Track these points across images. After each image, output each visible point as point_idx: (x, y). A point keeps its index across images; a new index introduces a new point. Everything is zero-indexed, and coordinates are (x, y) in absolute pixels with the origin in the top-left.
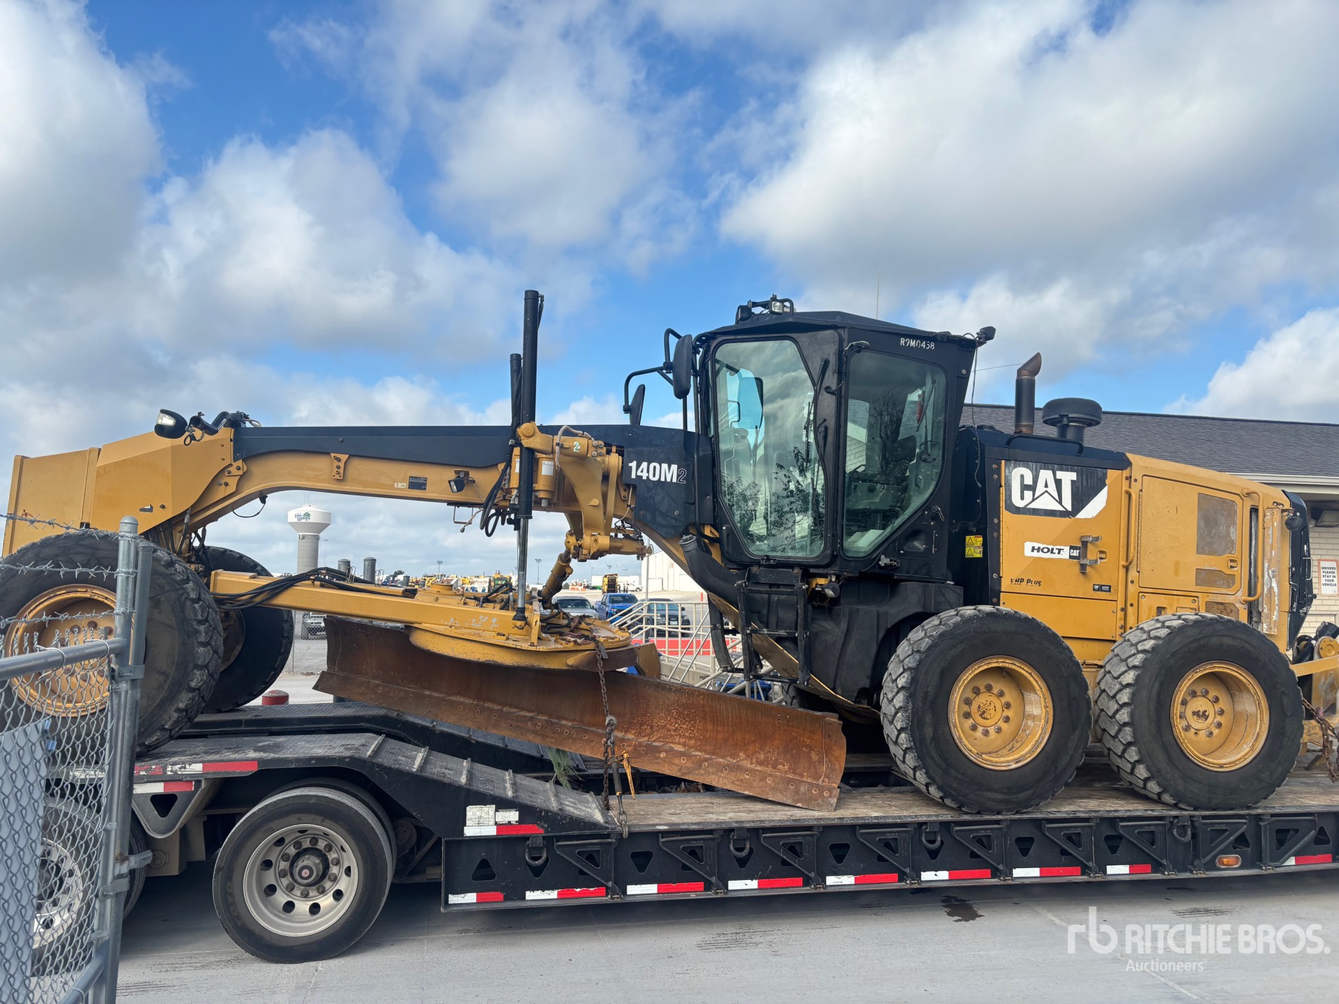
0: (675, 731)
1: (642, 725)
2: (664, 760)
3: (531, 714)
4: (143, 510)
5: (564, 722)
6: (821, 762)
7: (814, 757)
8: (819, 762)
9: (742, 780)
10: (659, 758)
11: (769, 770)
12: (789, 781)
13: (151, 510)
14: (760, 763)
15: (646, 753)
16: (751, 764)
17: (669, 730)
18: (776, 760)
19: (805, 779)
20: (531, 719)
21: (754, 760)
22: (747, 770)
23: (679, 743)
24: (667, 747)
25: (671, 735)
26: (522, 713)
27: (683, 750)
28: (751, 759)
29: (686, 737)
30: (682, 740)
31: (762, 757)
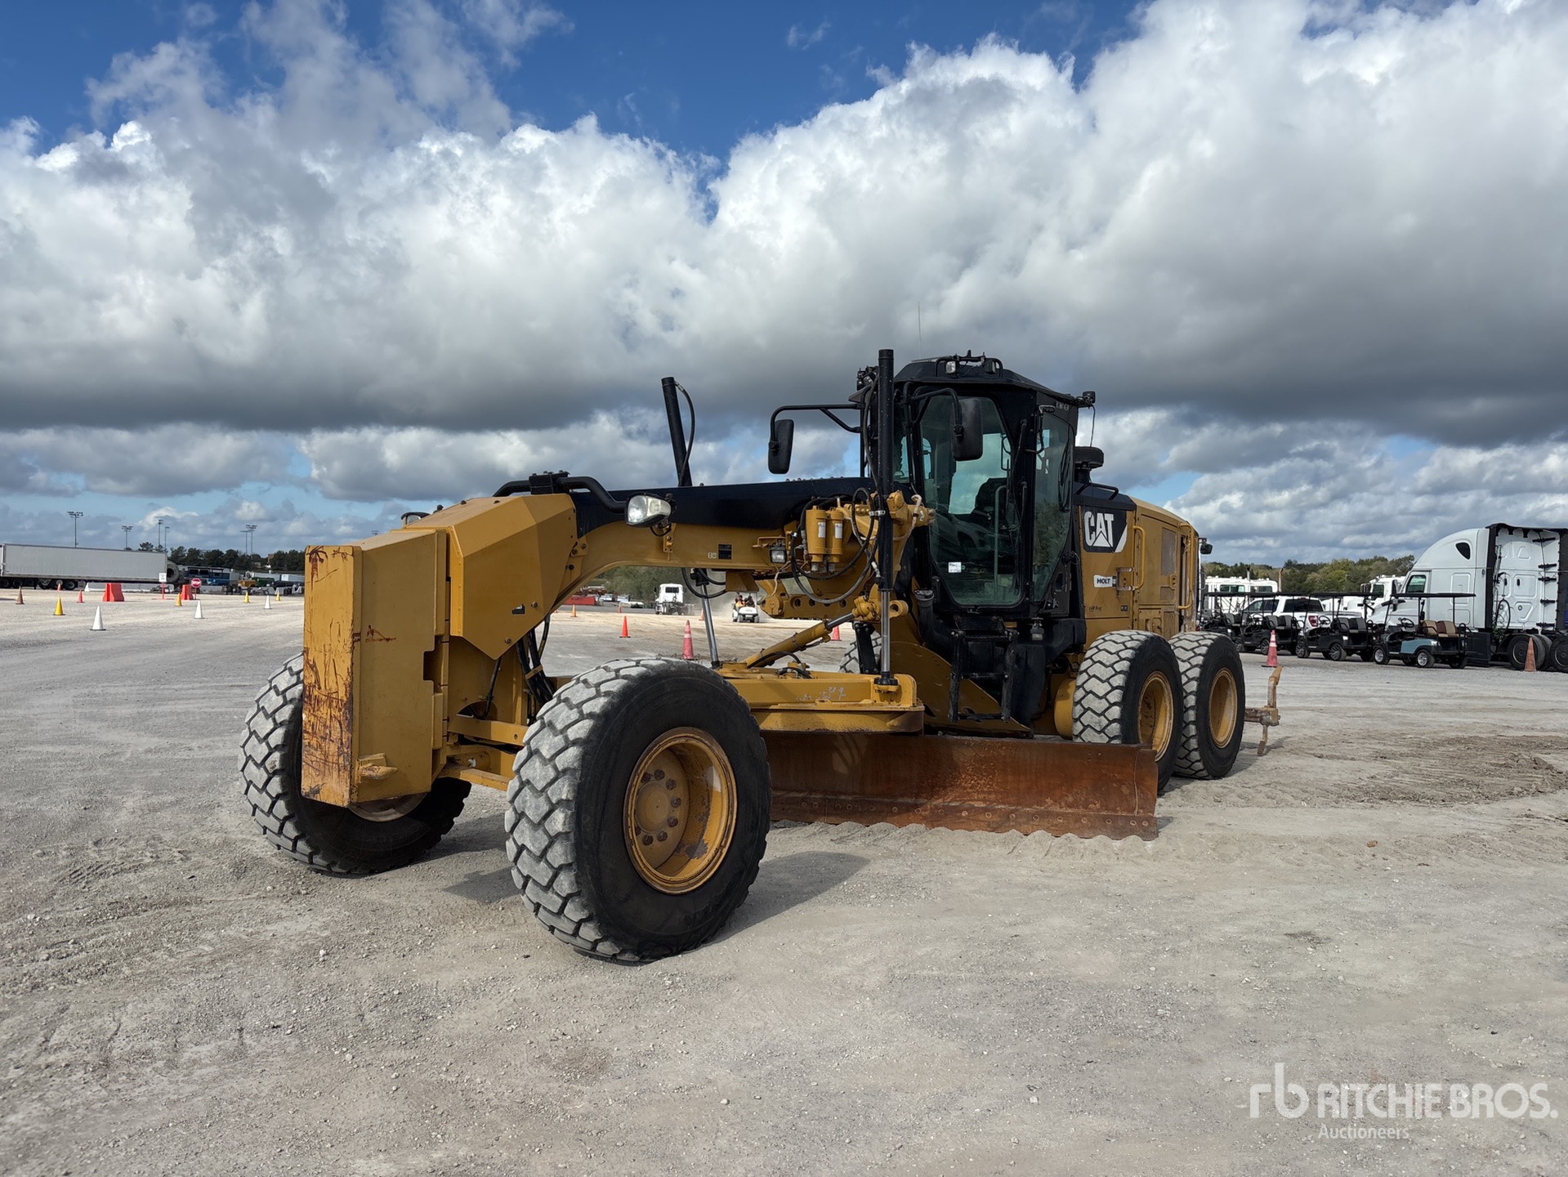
0: (971, 788)
1: (933, 787)
2: (967, 818)
3: (801, 795)
4: (516, 612)
5: (843, 797)
6: (1132, 794)
7: (1125, 790)
8: (1131, 794)
9: (1056, 825)
10: (961, 817)
11: (1081, 811)
12: (1105, 818)
13: (522, 611)
14: (1069, 806)
15: (946, 815)
16: (1061, 808)
17: (965, 788)
18: (1086, 800)
19: (1119, 814)
20: (804, 799)
21: (1063, 804)
22: (1058, 815)
23: (978, 800)
24: (966, 805)
25: (968, 793)
26: (791, 795)
27: (984, 805)
28: (1060, 803)
29: (983, 792)
30: (981, 796)
31: (1070, 799)
